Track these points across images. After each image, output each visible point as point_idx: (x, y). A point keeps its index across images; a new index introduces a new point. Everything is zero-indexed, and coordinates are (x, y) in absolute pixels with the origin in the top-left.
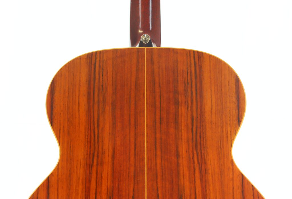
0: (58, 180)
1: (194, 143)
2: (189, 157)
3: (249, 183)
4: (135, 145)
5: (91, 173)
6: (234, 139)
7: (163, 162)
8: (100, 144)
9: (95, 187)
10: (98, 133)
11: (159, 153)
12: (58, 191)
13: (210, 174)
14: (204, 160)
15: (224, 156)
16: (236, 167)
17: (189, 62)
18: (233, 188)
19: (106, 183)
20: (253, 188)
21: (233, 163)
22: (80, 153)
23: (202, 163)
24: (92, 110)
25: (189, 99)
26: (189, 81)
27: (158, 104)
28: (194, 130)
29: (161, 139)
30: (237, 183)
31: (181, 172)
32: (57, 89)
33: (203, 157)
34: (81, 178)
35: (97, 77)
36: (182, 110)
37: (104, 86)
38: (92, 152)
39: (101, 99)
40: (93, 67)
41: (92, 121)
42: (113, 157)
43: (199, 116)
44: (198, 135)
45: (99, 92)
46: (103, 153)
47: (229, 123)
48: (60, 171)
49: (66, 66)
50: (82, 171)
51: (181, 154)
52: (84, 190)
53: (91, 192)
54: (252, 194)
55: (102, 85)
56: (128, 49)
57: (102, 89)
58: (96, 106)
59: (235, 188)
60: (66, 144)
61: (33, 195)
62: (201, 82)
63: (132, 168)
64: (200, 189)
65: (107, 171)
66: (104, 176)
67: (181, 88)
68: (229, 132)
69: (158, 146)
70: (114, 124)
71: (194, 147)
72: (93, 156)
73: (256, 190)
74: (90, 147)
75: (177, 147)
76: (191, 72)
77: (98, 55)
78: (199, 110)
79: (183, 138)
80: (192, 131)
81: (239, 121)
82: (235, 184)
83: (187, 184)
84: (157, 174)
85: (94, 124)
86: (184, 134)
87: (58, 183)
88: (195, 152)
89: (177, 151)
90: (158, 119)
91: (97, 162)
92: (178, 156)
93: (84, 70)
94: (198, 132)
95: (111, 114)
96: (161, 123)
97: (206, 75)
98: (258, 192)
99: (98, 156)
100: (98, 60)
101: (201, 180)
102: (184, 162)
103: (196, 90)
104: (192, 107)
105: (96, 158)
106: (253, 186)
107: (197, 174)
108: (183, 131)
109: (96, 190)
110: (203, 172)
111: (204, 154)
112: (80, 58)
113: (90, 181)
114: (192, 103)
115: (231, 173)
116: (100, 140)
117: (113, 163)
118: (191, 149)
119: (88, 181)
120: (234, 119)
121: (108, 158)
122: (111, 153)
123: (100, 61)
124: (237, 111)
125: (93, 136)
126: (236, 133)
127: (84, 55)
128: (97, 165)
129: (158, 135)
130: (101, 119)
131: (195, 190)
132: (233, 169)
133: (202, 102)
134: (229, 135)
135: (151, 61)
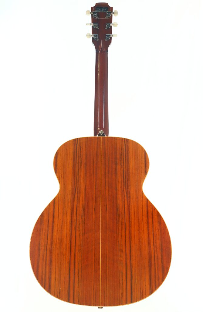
0: (59, 200)
1: (124, 183)
2: (122, 190)
3: (150, 203)
4: (96, 184)
5: (74, 197)
6: (143, 181)
7: (109, 192)
8: (79, 183)
9: (76, 204)
10: (78, 178)
11: (107, 188)
12: (59, 205)
13: (132, 199)
14: (129, 191)
15: (138, 190)
16: (144, 195)
17: (122, 144)
18: (143, 205)
19: (82, 202)
20: (152, 205)
21: (143, 193)
22: (70, 188)
23: (128, 193)
24: (75, 167)
25: (122, 162)
26: (122, 153)
27: (107, 164)
28: (124, 177)
29: (108, 181)
30: (145, 203)
31: (118, 197)
32: (59, 156)
33: (128, 190)
34: (70, 199)
35: (78, 151)
36: (119, 167)
37: (81, 155)
38: (75, 187)
39: (80, 161)
40: (76, 146)
41: (75, 172)
42: (85, 189)
43: (127, 170)
44: (126, 179)
45: (79, 158)
46: (81, 188)
47: (141, 173)
48: (60, 195)
49: (63, 145)
50: (70, 196)
51: (118, 188)
52: (71, 205)
53: (74, 206)
54: (152, 208)
55: (80, 155)
56: (93, 137)
57: (80, 157)
58: (77, 165)
59: (144, 205)
60: (62, 183)
61: (47, 207)
62: (128, 154)
63: (94, 195)
64: (127, 206)
65: (82, 196)
66: (81, 199)
67: (118, 156)
68: (141, 178)
69: (107, 185)
70: (86, 173)
71: (124, 185)
72: (76, 189)
73: (154, 206)
74: (74, 184)
75: (116, 185)
76: (123, 149)
77: (78, 140)
78: (127, 167)
79: (119, 180)
80: (124, 178)
81: (146, 173)
82: (144, 203)
83: (121, 203)
84: (106, 198)
85: (76, 173)
86: (120, 179)
87: (59, 201)
88: (125, 188)
89: (116, 187)
90: (107, 172)
91: (78, 192)
92: (116, 189)
93: (72, 147)
94: (126, 178)
95: (84, 169)
96: (108, 173)
97: (130, 150)
98: (154, 207)
99: (78, 189)
100: (78, 142)
101: (127, 201)
102: (119, 192)
103: (126, 158)
104: (123, 165)
105: (77, 190)
106: (152, 204)
107: (126, 198)
108: (119, 177)
109: (77, 205)
110: (129, 198)
111: (129, 189)
112: (70, 141)
113: (74, 201)
114: (123, 164)
115: (142, 198)
116: (79, 181)
117: (85, 193)
118: (123, 186)
119: (73, 201)
120: (144, 172)
121: (82, 190)
122: (84, 188)
123: (79, 143)
124: (145, 168)
125: (75, 179)
126: (144, 179)
127: (72, 140)
128: (78, 193)
129: (107, 179)
130: (79, 171)
131: (125, 206)
132: (143, 196)
133: (128, 163)
134: (141, 180)
135: (104, 143)
